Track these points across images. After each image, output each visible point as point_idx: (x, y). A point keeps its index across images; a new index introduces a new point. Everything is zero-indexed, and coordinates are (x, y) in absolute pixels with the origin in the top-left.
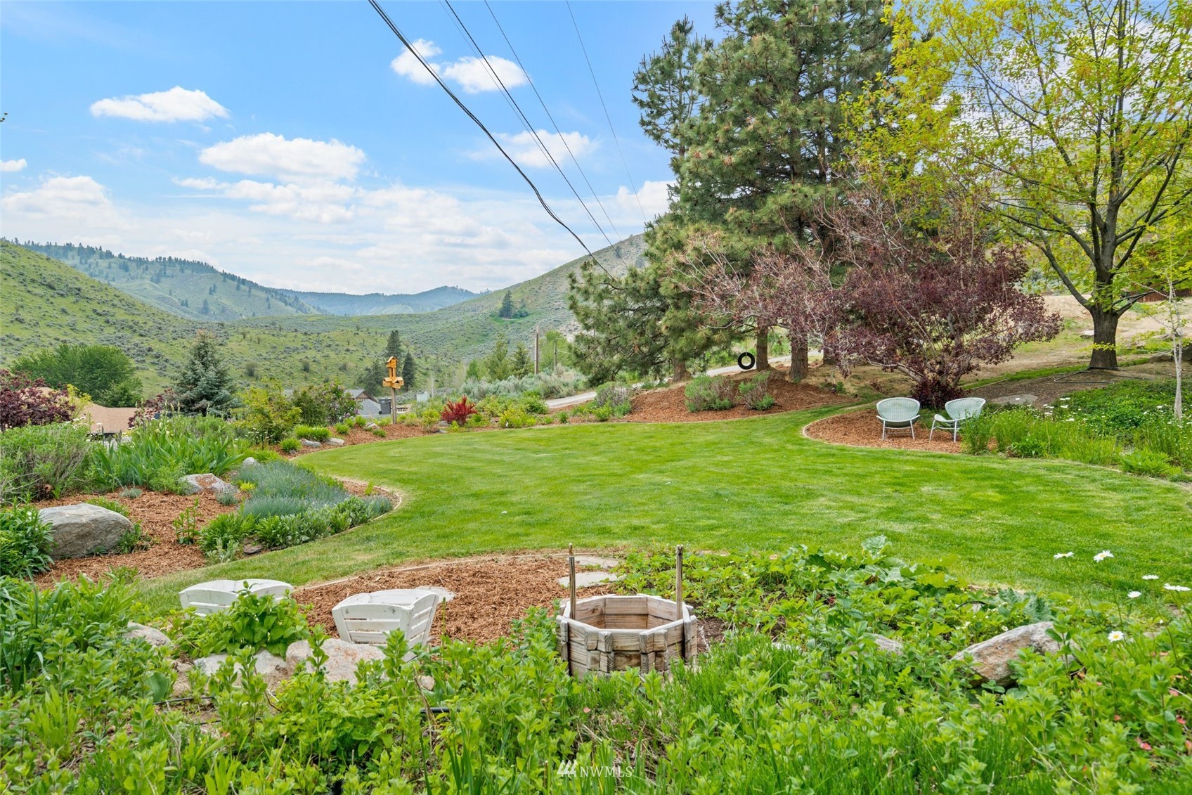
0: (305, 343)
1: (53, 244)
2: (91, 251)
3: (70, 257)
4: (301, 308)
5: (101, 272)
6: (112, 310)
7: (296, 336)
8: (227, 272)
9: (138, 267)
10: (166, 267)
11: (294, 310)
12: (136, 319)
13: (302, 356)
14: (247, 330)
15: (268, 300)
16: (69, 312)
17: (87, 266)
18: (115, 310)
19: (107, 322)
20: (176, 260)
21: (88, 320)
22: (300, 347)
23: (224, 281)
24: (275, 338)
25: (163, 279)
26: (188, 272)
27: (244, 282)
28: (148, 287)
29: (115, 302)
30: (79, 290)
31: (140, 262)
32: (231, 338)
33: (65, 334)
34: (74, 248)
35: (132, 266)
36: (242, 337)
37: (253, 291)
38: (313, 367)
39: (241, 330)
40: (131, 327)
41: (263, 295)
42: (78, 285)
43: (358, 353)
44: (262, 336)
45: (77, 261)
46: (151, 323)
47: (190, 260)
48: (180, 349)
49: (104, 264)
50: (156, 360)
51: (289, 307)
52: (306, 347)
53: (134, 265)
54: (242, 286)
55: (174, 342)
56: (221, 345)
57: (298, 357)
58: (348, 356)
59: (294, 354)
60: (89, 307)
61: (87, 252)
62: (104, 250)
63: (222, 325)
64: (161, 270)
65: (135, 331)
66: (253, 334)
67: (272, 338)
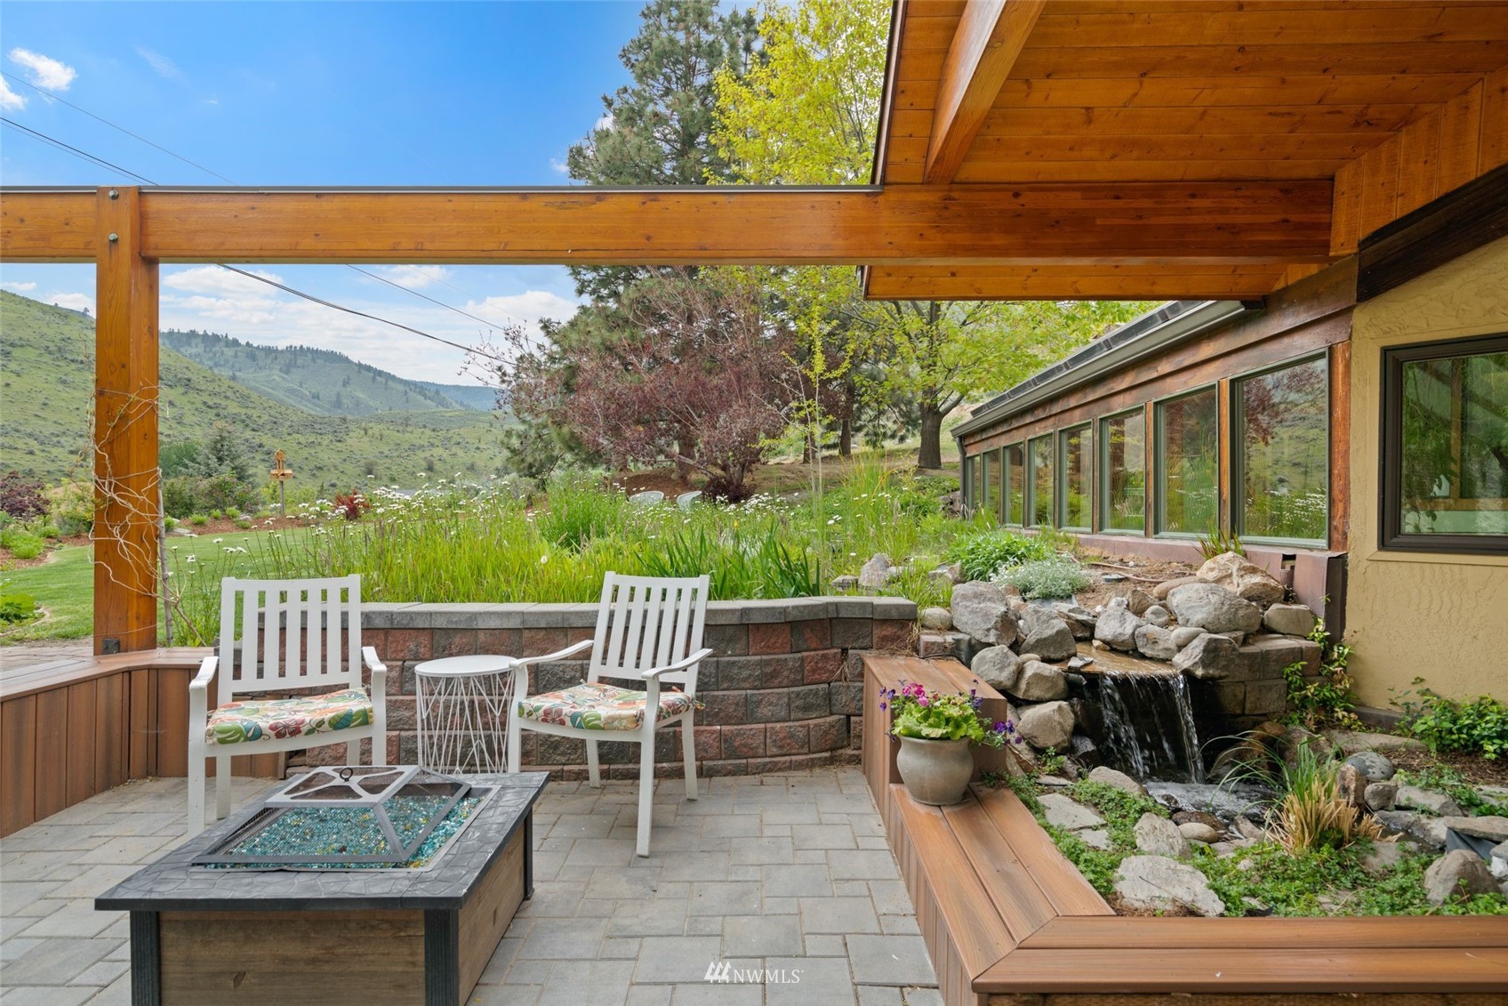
0: (431, 440)
1: (176, 331)
2: (216, 338)
3: (193, 344)
4: (442, 403)
5: (227, 361)
6: (224, 403)
7: (423, 433)
8: (363, 362)
9: (267, 357)
10: (298, 358)
11: (434, 404)
12: (250, 412)
13: (427, 454)
14: (371, 425)
15: (406, 393)
16: (177, 404)
17: (211, 355)
18: (228, 402)
19: (218, 415)
20: (308, 349)
21: (197, 413)
22: (426, 444)
23: (359, 372)
24: (400, 435)
25: (294, 370)
26: (320, 362)
27: (380, 373)
28: (277, 378)
29: (229, 394)
30: (189, 380)
31: (269, 351)
32: (351, 434)
33: (171, 428)
34: (198, 335)
35: (260, 355)
36: (363, 432)
37: (390, 383)
38: (438, 466)
39: (363, 425)
40: (243, 421)
41: (401, 388)
42: (189, 375)
43: (488, 451)
44: (386, 432)
45: (200, 349)
46: (266, 417)
47: (324, 349)
48: (295, 445)
49: (229, 352)
50: (266, 457)
51: (428, 402)
52: (432, 445)
53: (263, 354)
54: (378, 378)
55: (289, 438)
56: (340, 441)
57: (422, 455)
58: (477, 455)
59: (418, 452)
60: (198, 399)
61: (211, 340)
62: (230, 337)
63: (345, 420)
64: (291, 360)
65: (247, 425)
66: (376, 429)
67: (396, 434)
